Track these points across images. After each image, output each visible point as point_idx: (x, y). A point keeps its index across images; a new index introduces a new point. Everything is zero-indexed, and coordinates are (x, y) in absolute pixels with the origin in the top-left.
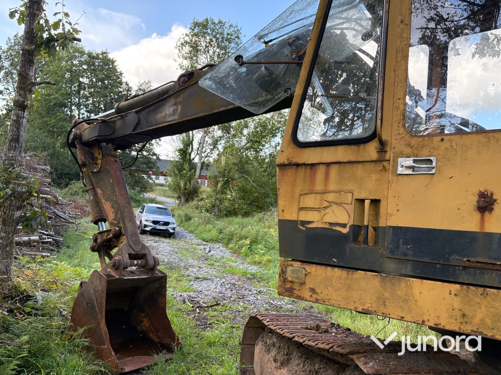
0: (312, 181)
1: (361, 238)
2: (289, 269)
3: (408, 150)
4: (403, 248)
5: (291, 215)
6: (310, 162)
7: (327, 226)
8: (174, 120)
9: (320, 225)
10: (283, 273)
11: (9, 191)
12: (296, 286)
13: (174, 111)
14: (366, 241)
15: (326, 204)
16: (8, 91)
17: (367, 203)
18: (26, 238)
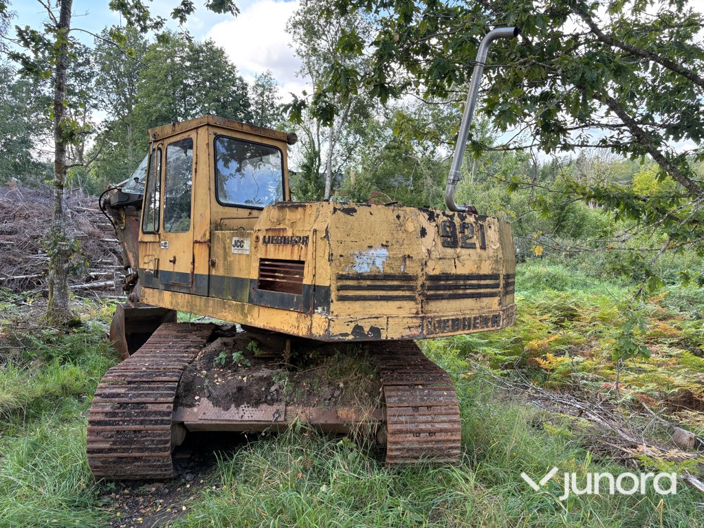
3: (163, 238)
11: (56, 250)
16: (104, 104)
17: (157, 260)
18: (103, 284)
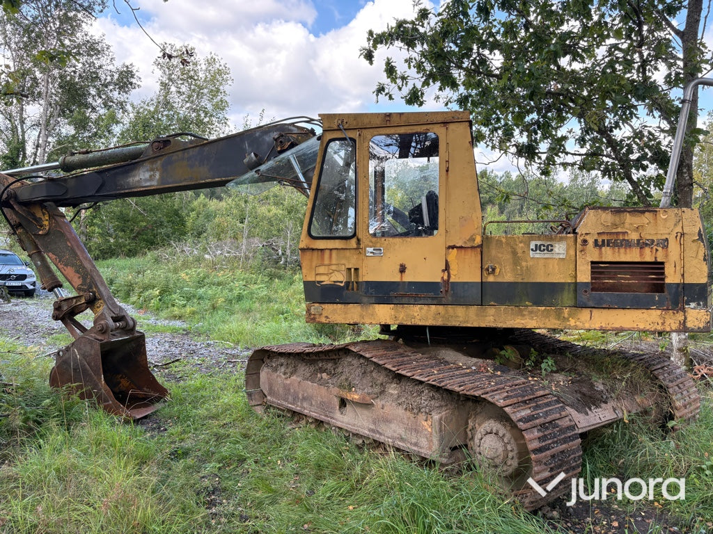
0: (323, 259)
1: (350, 288)
2: (312, 308)
3: (371, 244)
4: (370, 291)
5: (311, 278)
6: (321, 248)
7: (333, 283)
8: (153, 186)
9: (329, 283)
10: (308, 311)
12: (317, 316)
13: (151, 176)
14: (353, 289)
15: (331, 271)
17: (353, 270)
